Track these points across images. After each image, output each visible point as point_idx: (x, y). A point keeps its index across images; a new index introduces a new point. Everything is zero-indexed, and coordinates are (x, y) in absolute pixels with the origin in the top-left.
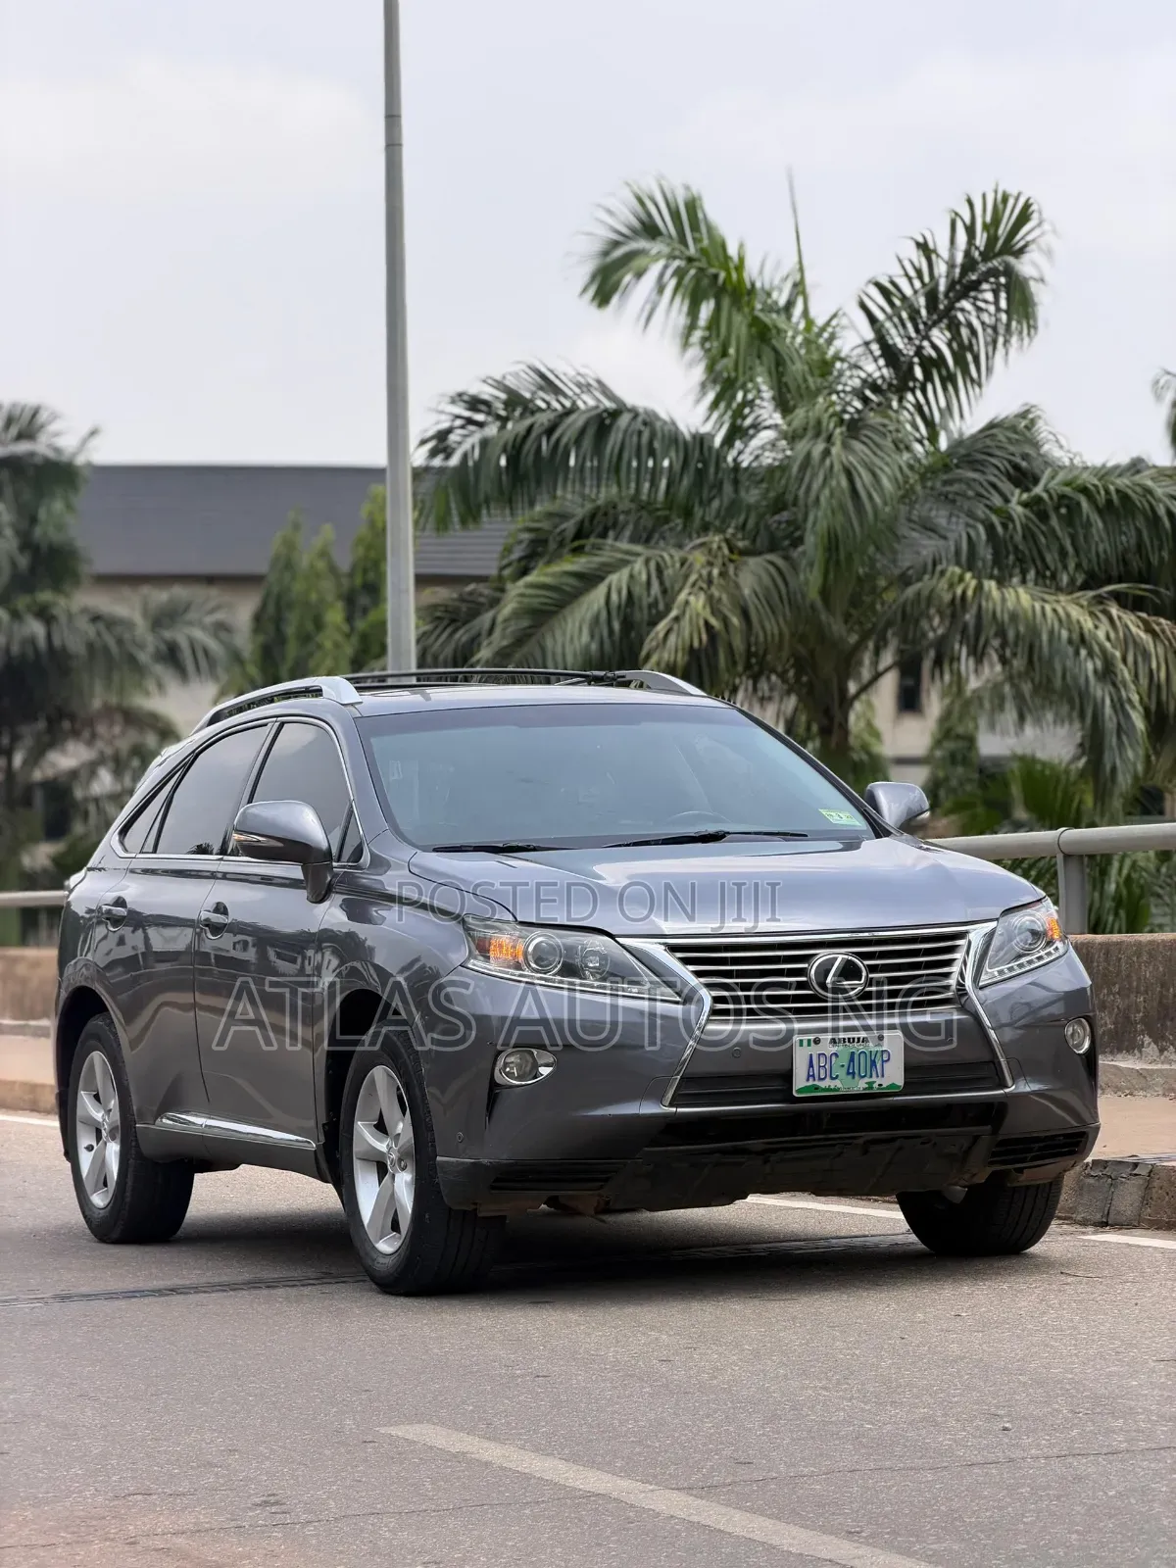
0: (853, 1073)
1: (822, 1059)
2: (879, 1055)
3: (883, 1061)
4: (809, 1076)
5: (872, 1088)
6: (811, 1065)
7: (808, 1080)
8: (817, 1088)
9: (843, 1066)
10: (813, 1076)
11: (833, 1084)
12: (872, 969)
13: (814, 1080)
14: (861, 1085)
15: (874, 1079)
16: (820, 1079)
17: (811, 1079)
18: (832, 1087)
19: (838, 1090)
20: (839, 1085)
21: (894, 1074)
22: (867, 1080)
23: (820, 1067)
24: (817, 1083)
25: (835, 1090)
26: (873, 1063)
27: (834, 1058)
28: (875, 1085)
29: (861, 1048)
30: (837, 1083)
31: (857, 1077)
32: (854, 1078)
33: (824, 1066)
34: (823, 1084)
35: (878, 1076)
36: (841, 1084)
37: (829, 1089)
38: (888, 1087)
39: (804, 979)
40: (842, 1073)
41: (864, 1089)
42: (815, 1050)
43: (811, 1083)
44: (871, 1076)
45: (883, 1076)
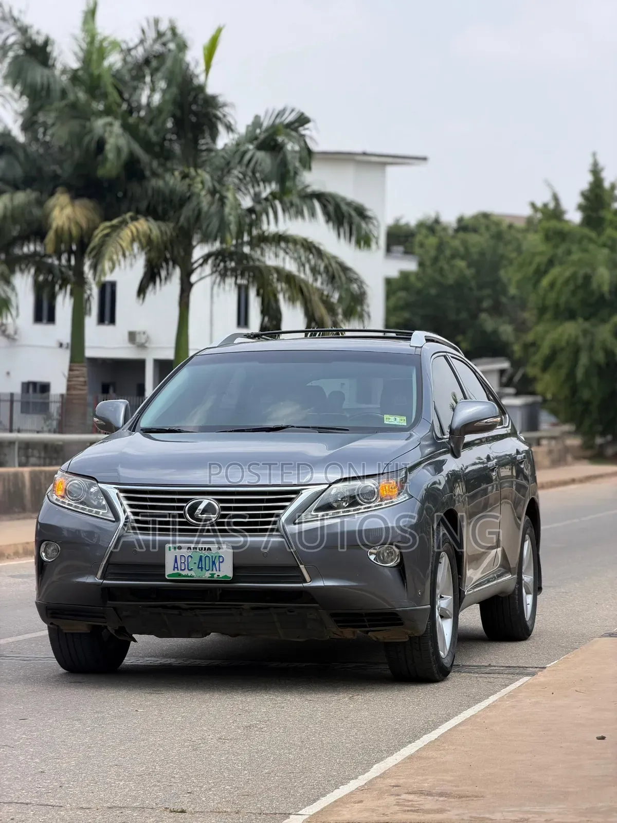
0: (202, 568)
1: (183, 558)
2: (217, 558)
3: (219, 562)
4: (174, 567)
5: (213, 577)
6: (176, 561)
7: (174, 570)
8: (180, 575)
9: (195, 563)
10: (177, 568)
11: (190, 573)
12: (223, 509)
13: (178, 570)
14: (207, 575)
15: (214, 572)
16: (181, 570)
17: (176, 569)
18: (189, 575)
19: (193, 577)
20: (194, 574)
21: (226, 570)
22: (210, 572)
23: (181, 563)
24: (180, 572)
25: (191, 576)
26: (214, 563)
27: (190, 559)
28: (216, 576)
29: (206, 553)
30: (192, 573)
31: (204, 570)
32: (202, 570)
33: (184, 563)
34: (183, 573)
35: (216, 570)
36: (195, 574)
37: (187, 576)
38: (222, 577)
39: (182, 512)
40: (195, 567)
41: (210, 577)
42: (178, 553)
43: (176, 571)
44: (212, 570)
45: (219, 571)
